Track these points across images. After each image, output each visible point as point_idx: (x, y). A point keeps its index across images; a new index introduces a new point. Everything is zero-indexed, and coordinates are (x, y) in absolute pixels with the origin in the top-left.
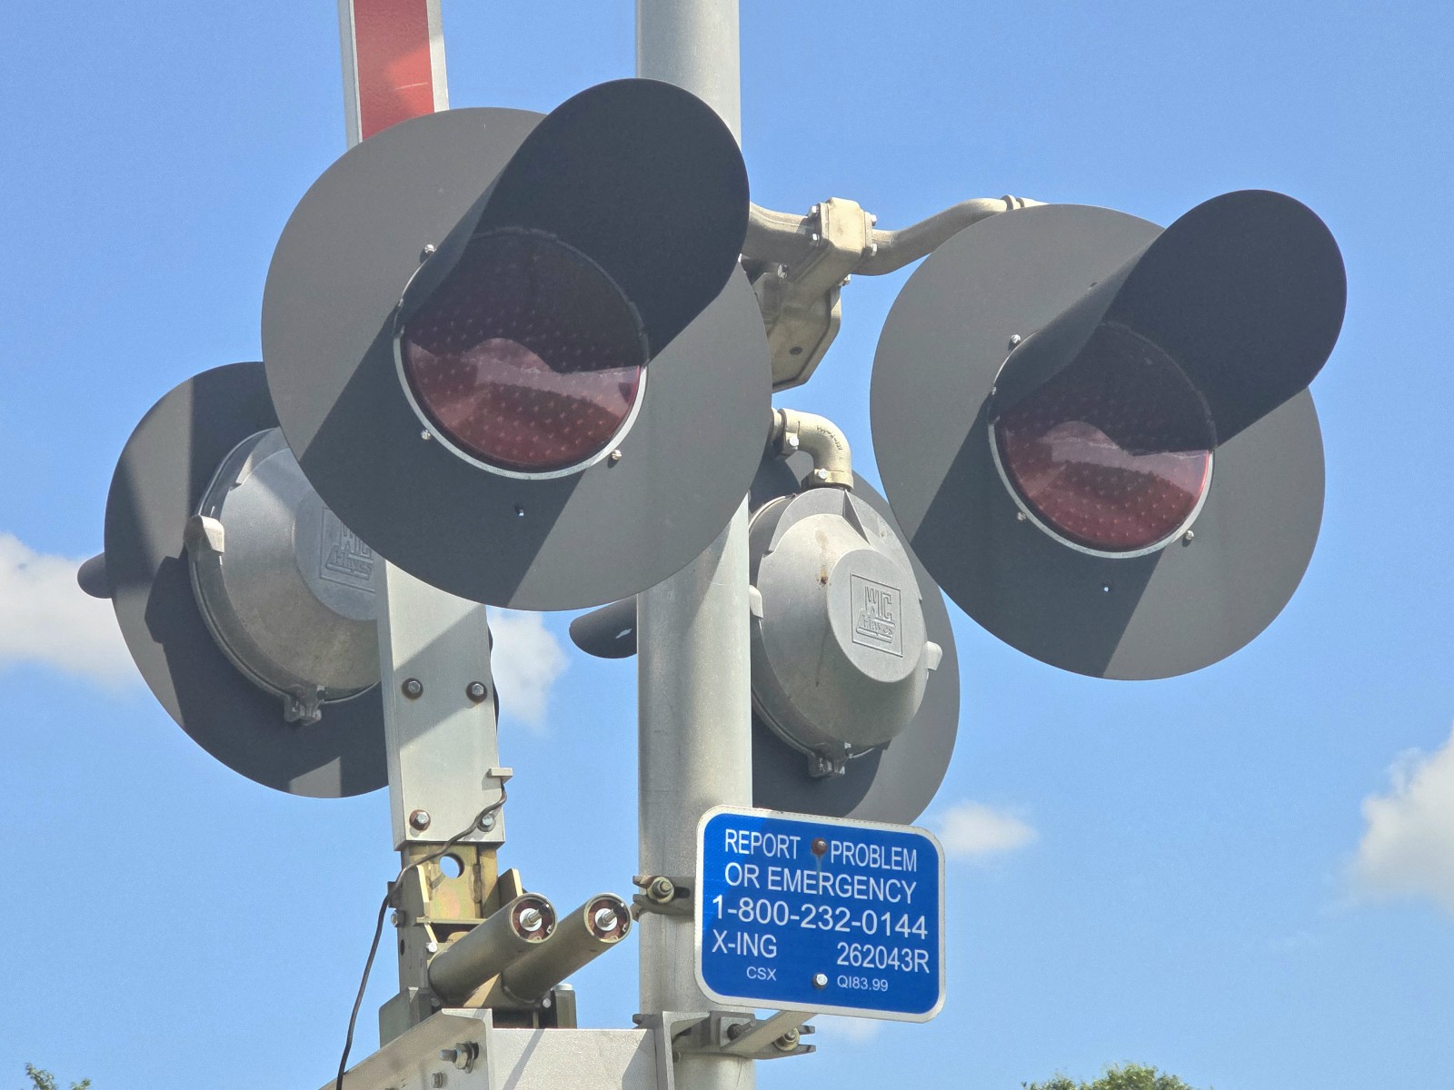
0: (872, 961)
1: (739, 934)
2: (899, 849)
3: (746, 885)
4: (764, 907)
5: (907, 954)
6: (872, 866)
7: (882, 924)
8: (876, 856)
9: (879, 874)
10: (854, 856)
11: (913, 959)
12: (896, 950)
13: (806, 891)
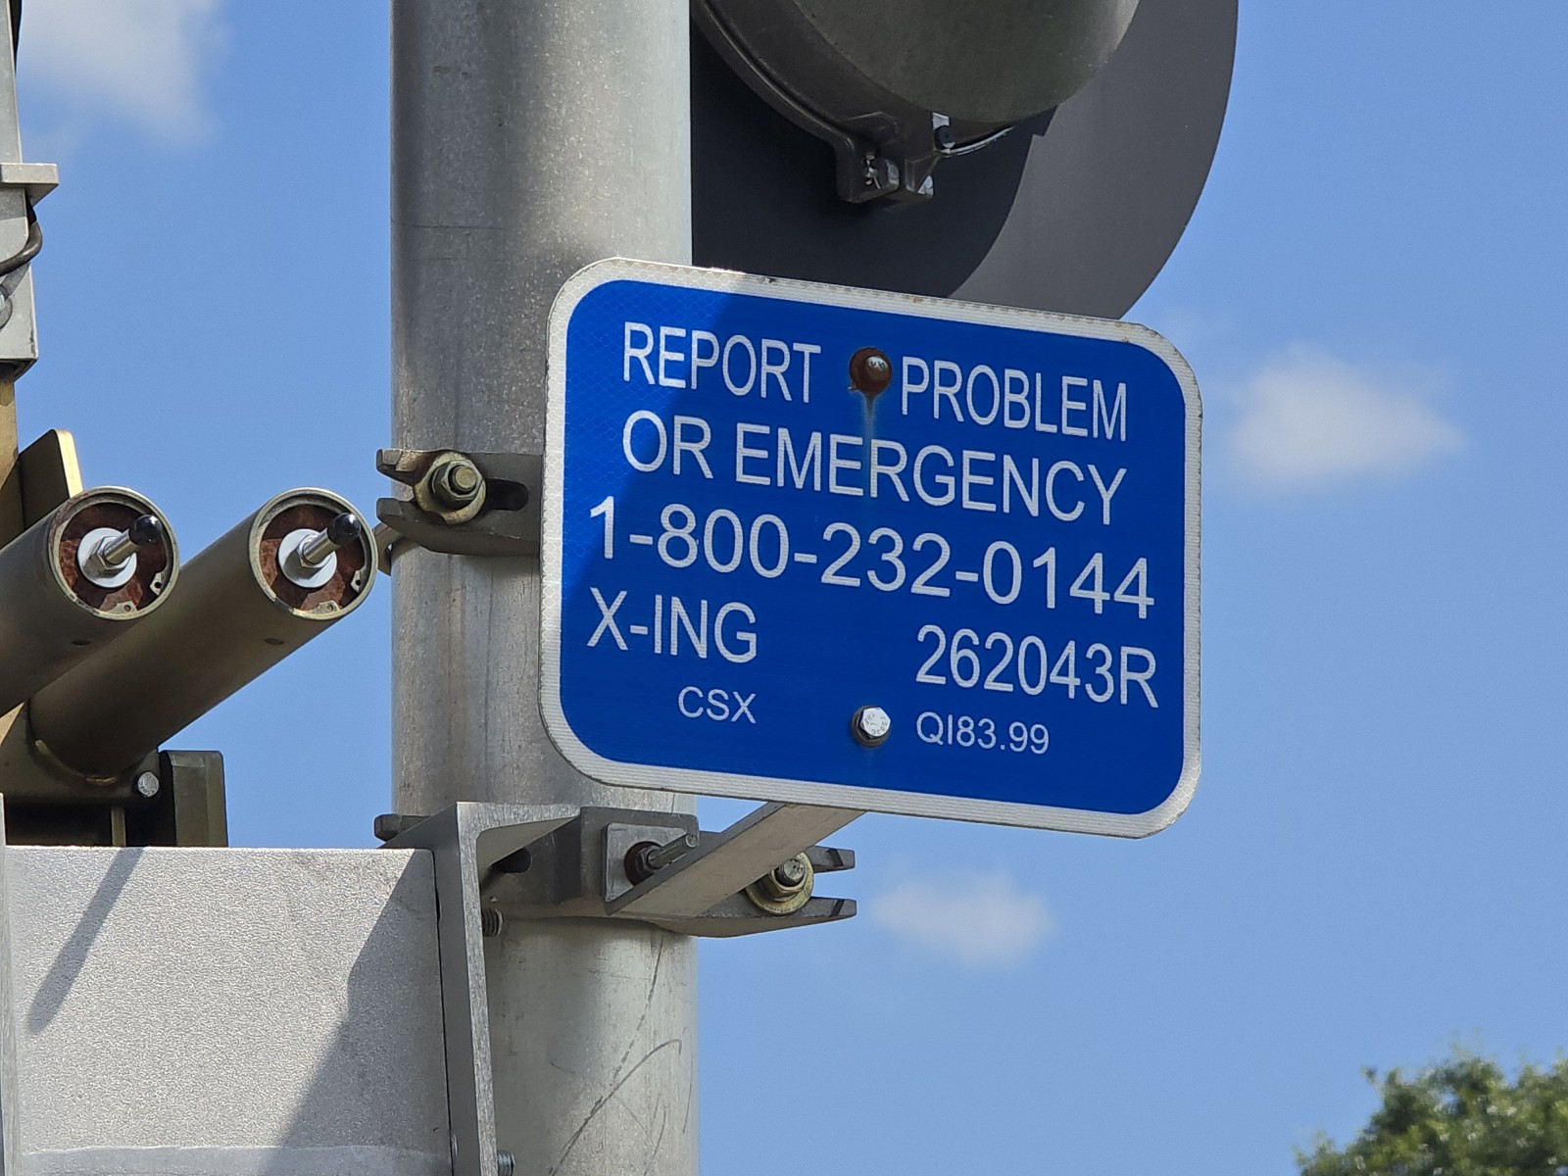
0: (1009, 675)
1: (659, 599)
2: (1083, 382)
3: (677, 470)
4: (724, 529)
5: (1100, 658)
6: (1009, 423)
7: (1035, 578)
8: (1021, 398)
9: (1027, 447)
10: (961, 396)
11: (1115, 670)
12: (1070, 649)
13: (834, 488)
